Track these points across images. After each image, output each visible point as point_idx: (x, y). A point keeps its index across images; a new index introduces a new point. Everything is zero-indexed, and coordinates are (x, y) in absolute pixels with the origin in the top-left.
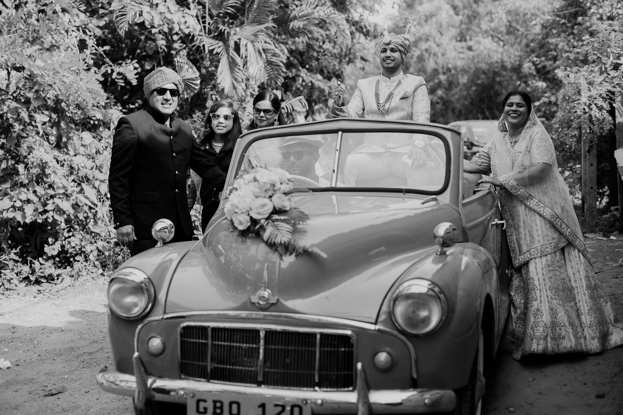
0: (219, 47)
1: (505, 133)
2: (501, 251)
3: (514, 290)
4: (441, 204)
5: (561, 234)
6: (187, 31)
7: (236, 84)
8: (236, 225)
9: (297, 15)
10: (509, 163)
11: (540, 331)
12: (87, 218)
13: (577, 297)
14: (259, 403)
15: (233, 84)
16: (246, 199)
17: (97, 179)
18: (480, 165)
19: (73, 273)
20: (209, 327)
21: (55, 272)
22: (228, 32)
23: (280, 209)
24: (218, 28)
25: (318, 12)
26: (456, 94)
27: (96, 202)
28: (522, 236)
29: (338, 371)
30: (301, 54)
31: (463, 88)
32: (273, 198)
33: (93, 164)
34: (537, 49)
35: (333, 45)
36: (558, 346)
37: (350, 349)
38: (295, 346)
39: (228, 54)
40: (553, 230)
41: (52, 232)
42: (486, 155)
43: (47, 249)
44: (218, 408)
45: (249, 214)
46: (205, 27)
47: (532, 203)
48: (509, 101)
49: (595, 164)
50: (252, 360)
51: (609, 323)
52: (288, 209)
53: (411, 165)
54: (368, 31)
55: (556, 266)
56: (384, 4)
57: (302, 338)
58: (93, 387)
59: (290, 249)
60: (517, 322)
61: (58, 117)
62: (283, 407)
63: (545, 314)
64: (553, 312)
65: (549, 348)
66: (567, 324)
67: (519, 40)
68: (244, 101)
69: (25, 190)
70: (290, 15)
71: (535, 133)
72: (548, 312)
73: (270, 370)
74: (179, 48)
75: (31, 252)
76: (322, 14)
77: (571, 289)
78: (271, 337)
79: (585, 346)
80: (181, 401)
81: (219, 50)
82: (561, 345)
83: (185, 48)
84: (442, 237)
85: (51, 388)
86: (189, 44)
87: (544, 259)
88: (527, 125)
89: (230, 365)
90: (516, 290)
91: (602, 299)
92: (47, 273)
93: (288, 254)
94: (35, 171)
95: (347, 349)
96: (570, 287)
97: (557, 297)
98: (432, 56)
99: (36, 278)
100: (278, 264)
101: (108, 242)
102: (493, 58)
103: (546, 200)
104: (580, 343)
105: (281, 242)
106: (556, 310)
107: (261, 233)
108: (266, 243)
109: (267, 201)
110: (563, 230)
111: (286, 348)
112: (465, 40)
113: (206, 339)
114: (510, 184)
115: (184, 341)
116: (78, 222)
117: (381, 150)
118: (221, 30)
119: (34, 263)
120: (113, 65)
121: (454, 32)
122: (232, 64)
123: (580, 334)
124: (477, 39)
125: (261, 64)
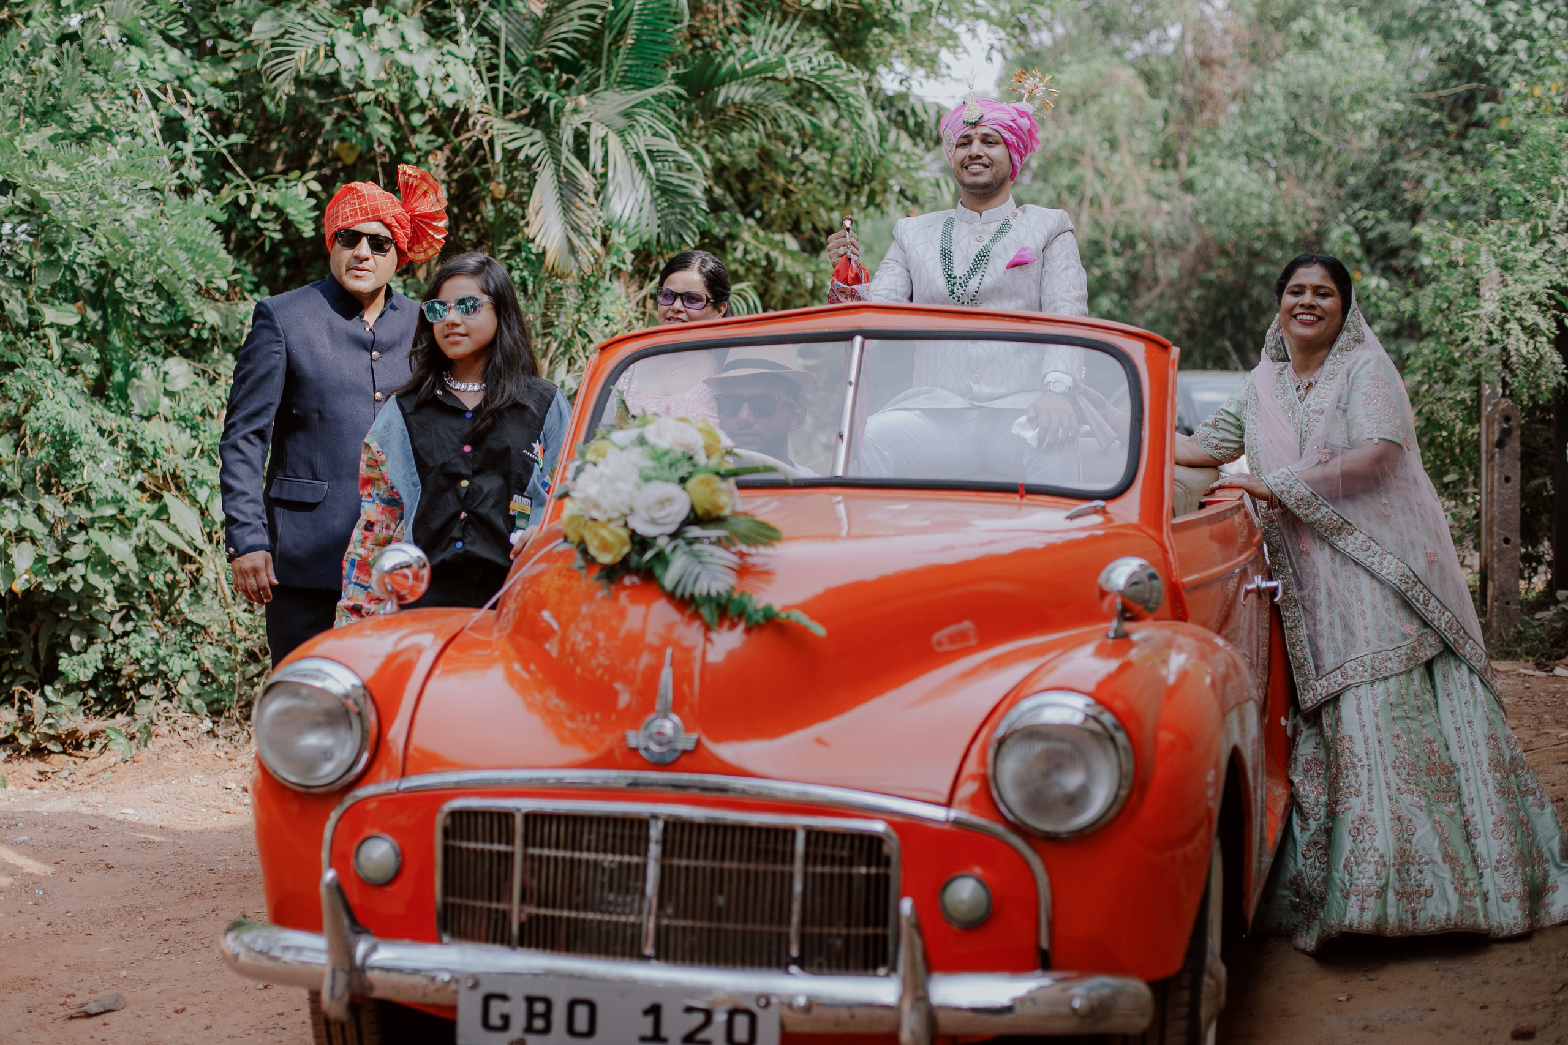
0: (532, 145)
1: (1282, 364)
2: (1270, 668)
3: (1300, 769)
4: (1118, 522)
5: (1426, 624)
6: (449, 100)
7: (576, 241)
8: (592, 551)
9: (738, 67)
10: (1293, 441)
11: (1366, 875)
12: (172, 586)
13: (1465, 790)
14: (647, 1004)
15: (569, 241)
16: (620, 485)
17: (202, 483)
18: (1216, 447)
19: (134, 729)
20: (519, 810)
21: (87, 726)
22: (556, 107)
23: (708, 513)
24: (529, 95)
25: (793, 61)
26: (1149, 307)
27: (200, 542)
28: (1323, 628)
29: (848, 925)
30: (745, 176)
31: (1169, 292)
32: (691, 484)
33: (194, 443)
34: (1367, 191)
35: (827, 155)
36: (1413, 914)
37: (882, 870)
38: (740, 860)
39: (557, 162)
40: (1404, 614)
41: (80, 619)
42: (1232, 420)
43: (65, 663)
44: (540, 1016)
45: (626, 525)
46: (495, 91)
47: (1351, 544)
48: (1293, 282)
49: (1516, 476)
50: (629, 899)
51: (1547, 861)
52: (726, 512)
53: (1035, 444)
54: (920, 125)
55: (1412, 707)
56: (966, 51)
57: (759, 842)
58: (196, 1000)
59: (732, 611)
60: (1308, 854)
61: (104, 317)
62: (708, 1014)
63: (1380, 830)
64: (1401, 823)
65: (1391, 920)
66: (1439, 858)
67: (1318, 168)
68: (596, 286)
69: (14, 505)
70: (719, 66)
71: (1360, 363)
72: (1389, 824)
73: (674, 923)
74: (425, 147)
75: (23, 672)
76: (804, 66)
77: (1450, 770)
78: (678, 836)
79: (1486, 916)
80: (442, 999)
81: (533, 152)
82: (1423, 913)
83: (440, 148)
84: (1122, 593)
85: (84, 1001)
86: (452, 137)
87: (1380, 688)
88: (1339, 344)
89: (570, 908)
90: (1306, 771)
91: (1531, 798)
92: (65, 725)
93: (727, 624)
94: (41, 455)
95: (873, 870)
96: (1447, 763)
97: (1413, 787)
98: (1086, 204)
99: (35, 741)
100: (698, 654)
101: (229, 649)
102: (1249, 214)
103: (1387, 536)
104: (1471, 909)
105: (709, 593)
106: (1410, 821)
107: (658, 571)
108: (671, 596)
109: (674, 489)
110: (1430, 616)
111: (717, 864)
112: (1176, 165)
113: (510, 841)
114: (1294, 492)
115: (453, 847)
116: (148, 595)
117: (958, 402)
118: (539, 100)
119: (29, 702)
120: (251, 184)
121: (1145, 143)
122: (568, 187)
123: (1471, 884)
124: (1208, 160)
125: (644, 190)
